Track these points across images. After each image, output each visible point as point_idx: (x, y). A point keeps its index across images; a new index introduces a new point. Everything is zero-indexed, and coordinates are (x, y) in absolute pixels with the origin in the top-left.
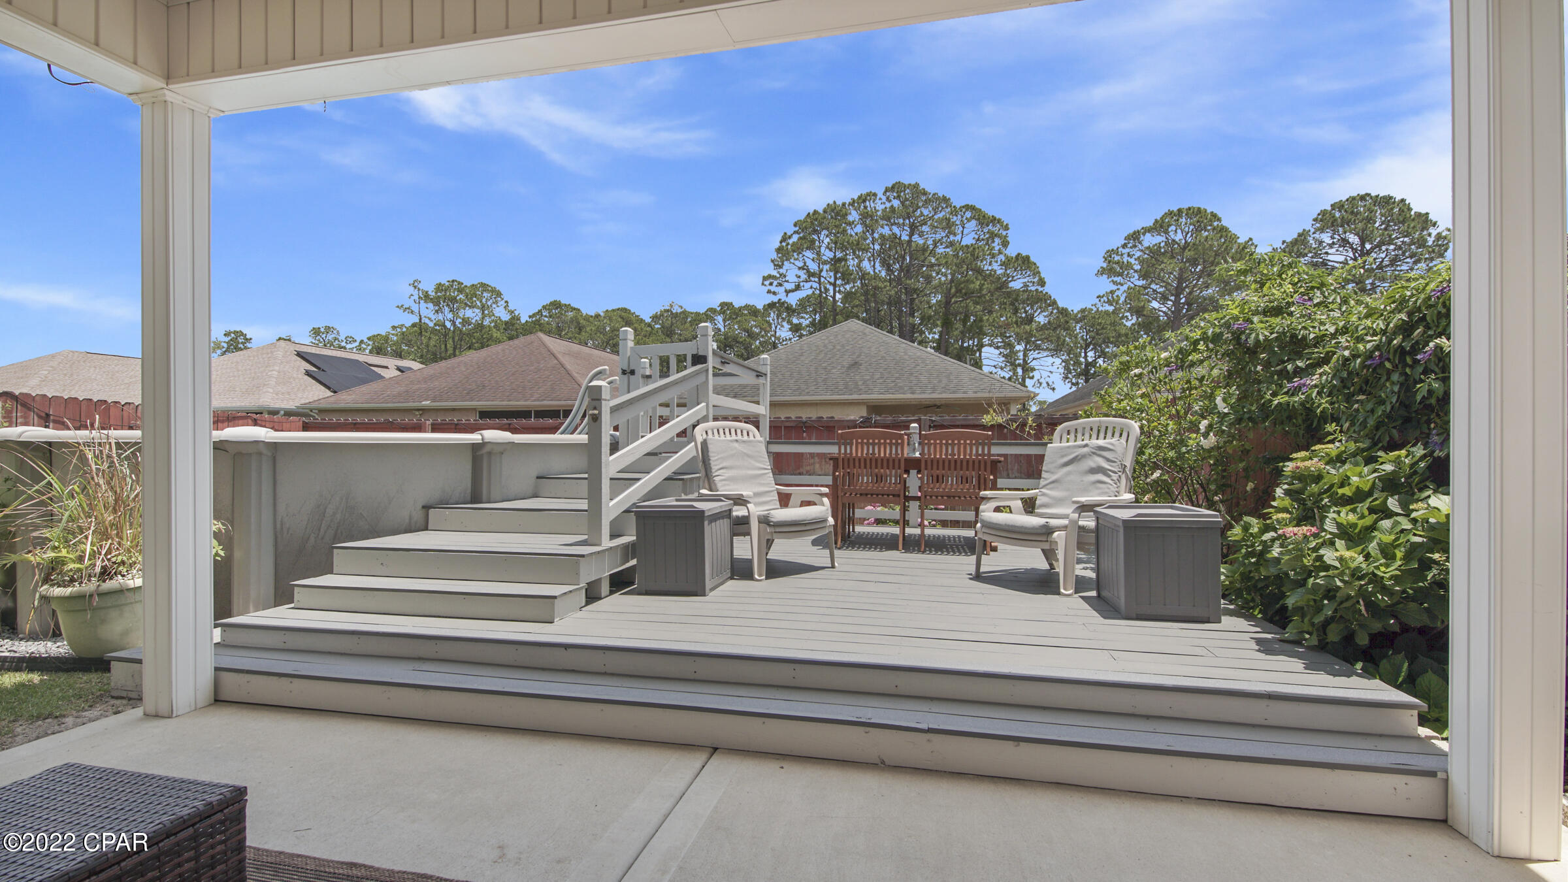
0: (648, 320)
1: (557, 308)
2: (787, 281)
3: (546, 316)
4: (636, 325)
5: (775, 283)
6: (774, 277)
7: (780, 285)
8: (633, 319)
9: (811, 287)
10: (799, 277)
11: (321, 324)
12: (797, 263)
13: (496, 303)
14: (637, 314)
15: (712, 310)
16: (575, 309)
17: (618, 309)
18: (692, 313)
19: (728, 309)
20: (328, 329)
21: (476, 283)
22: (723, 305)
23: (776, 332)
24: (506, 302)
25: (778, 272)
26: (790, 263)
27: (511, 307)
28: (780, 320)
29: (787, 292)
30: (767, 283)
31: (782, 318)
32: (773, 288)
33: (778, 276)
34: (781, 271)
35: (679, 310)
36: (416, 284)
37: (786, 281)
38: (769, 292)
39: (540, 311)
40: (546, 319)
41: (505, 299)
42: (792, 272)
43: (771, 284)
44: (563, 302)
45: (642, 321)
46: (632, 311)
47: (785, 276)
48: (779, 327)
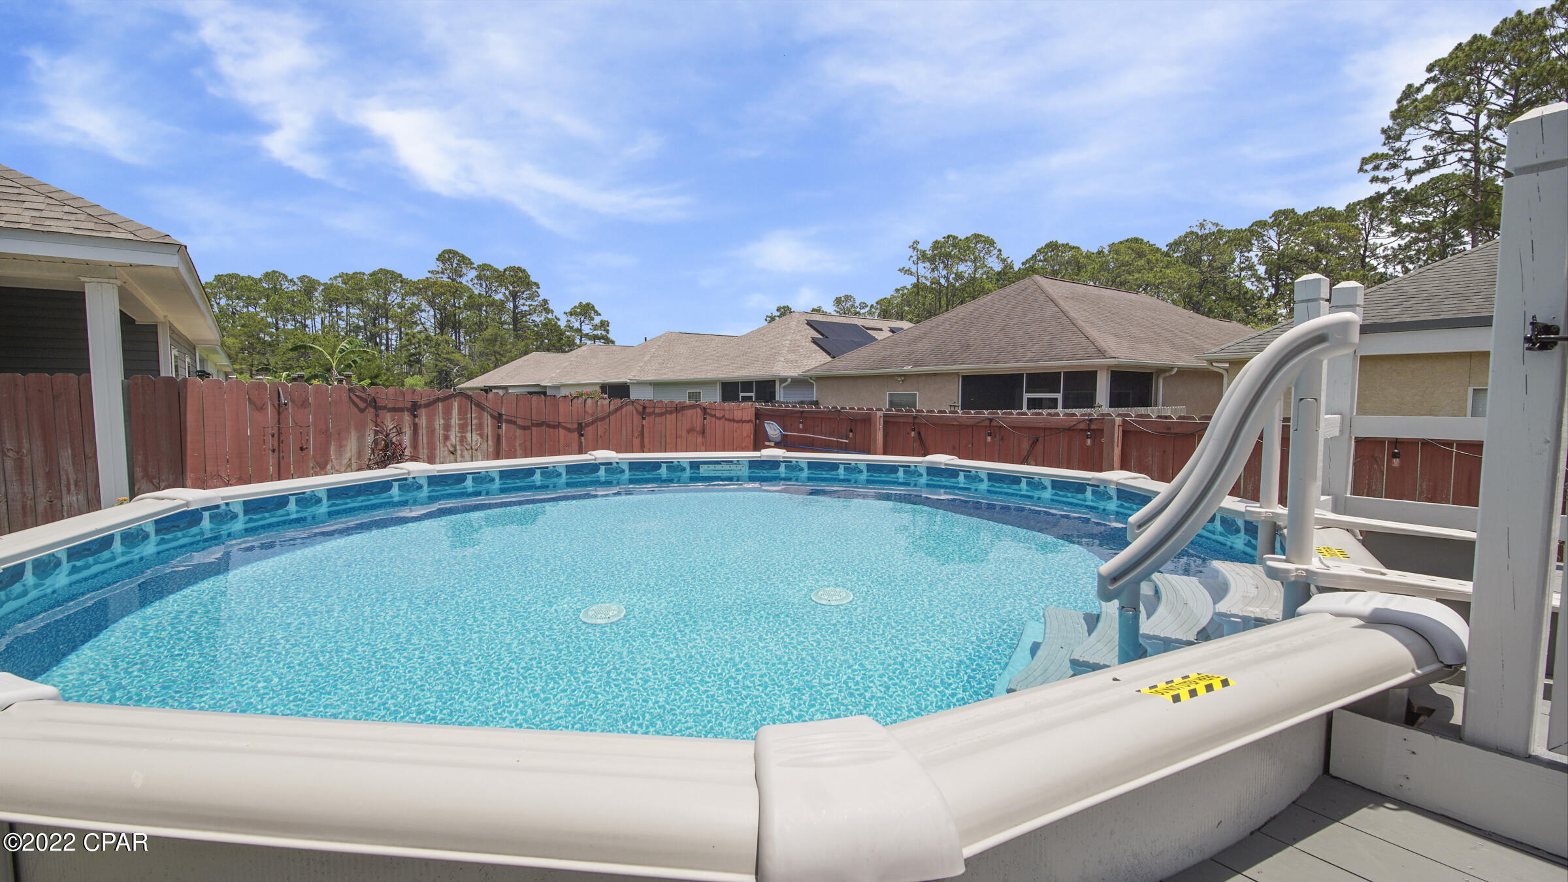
0: (1165, 249)
1: (1053, 251)
2: (1410, 158)
3: (1040, 261)
4: (1149, 257)
5: (1385, 164)
6: (1384, 157)
7: (1394, 166)
8: (1146, 248)
9: (1460, 160)
10: (1432, 149)
11: (841, 294)
12: (1432, 126)
13: (990, 252)
14: (1151, 243)
15: (1262, 224)
16: (1074, 248)
17: (1127, 241)
18: (1229, 232)
19: (1286, 219)
20: (847, 298)
21: (969, 235)
22: (1277, 215)
23: (1367, 240)
24: (1000, 250)
25: (1391, 149)
26: (1421, 128)
27: (1004, 255)
28: (1375, 224)
29: (1410, 174)
30: (1369, 167)
31: (1380, 219)
32: (1381, 174)
33: (1391, 153)
34: (1398, 145)
35: (1214, 229)
36: (915, 246)
37: (1405, 159)
38: (1374, 180)
39: (1034, 257)
40: (1041, 264)
41: (998, 248)
42: (1418, 142)
43: (1376, 168)
44: (1060, 242)
45: (1158, 250)
46: (1145, 240)
47: (1405, 151)
48: (1373, 232)
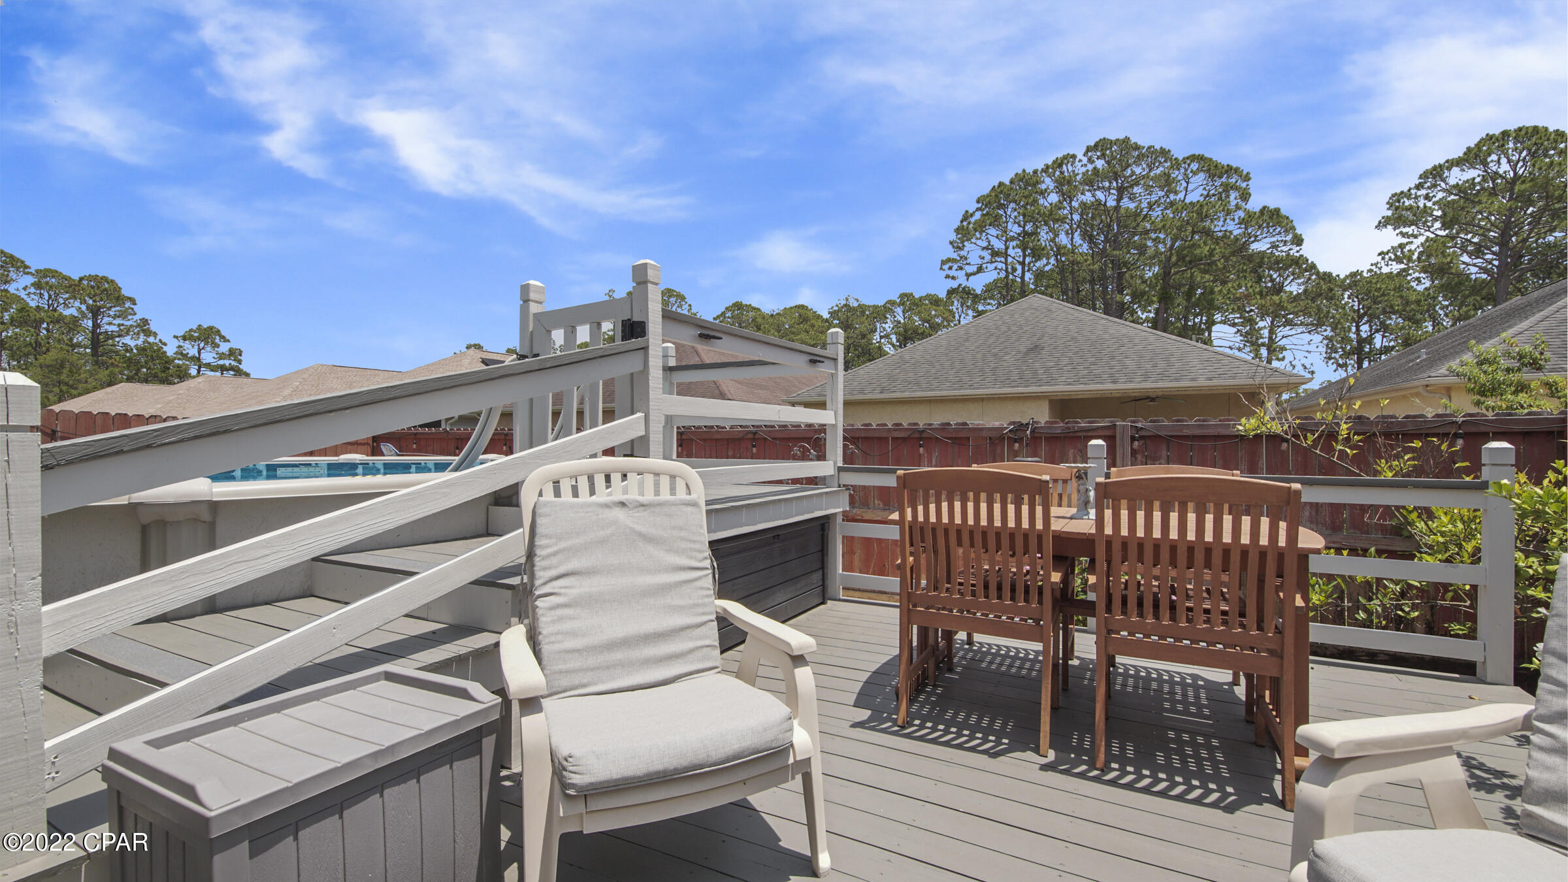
0: (826, 316)
1: (738, 309)
2: (968, 264)
3: (729, 318)
4: (814, 321)
5: (955, 267)
6: (954, 261)
7: (961, 268)
8: (812, 315)
9: (996, 268)
10: (983, 258)
12: (979, 242)
14: (814, 310)
15: (892, 303)
16: (755, 309)
17: (796, 307)
18: (869, 306)
19: (908, 300)
22: (900, 296)
23: (959, 322)
24: (690, 305)
25: (959, 255)
26: (971, 243)
29: (970, 276)
30: (946, 267)
31: (966, 306)
32: (952, 273)
33: (959, 258)
34: (962, 253)
35: (856, 304)
36: (611, 294)
37: (967, 264)
38: (949, 277)
39: (723, 314)
40: (731, 320)
41: (689, 303)
42: (974, 252)
43: (950, 268)
44: (744, 303)
45: (819, 317)
46: (810, 308)
47: (966, 259)
48: (963, 315)
